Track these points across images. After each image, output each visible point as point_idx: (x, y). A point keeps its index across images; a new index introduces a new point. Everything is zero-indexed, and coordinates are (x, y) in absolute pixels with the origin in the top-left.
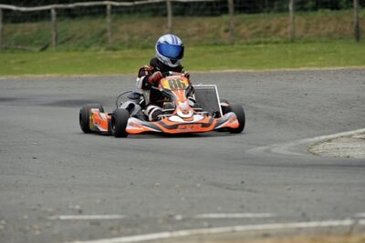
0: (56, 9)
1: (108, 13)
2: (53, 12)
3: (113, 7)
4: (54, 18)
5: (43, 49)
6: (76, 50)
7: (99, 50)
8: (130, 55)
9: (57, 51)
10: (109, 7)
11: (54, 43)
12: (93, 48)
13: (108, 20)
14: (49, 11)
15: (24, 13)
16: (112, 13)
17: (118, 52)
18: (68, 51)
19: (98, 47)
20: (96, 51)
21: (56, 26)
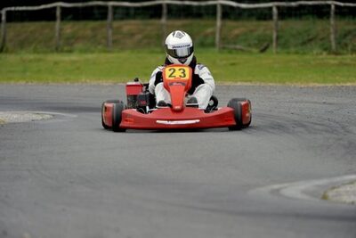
0: (278, 8)
1: (332, 13)
2: (275, 10)
3: (337, 6)
4: (275, 17)
5: (263, 51)
6: (297, 53)
7: (321, 54)
8: (348, 61)
9: (277, 53)
10: (333, 7)
11: (274, 44)
12: (315, 52)
13: (332, 21)
14: (271, 8)
15: (244, 10)
16: (336, 13)
17: (339, 57)
18: (288, 53)
19: (319, 51)
20: (317, 54)
21: (277, 25)
